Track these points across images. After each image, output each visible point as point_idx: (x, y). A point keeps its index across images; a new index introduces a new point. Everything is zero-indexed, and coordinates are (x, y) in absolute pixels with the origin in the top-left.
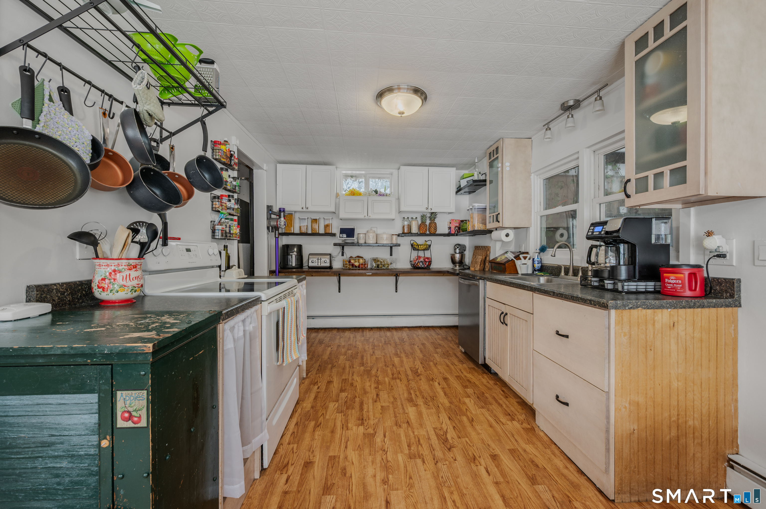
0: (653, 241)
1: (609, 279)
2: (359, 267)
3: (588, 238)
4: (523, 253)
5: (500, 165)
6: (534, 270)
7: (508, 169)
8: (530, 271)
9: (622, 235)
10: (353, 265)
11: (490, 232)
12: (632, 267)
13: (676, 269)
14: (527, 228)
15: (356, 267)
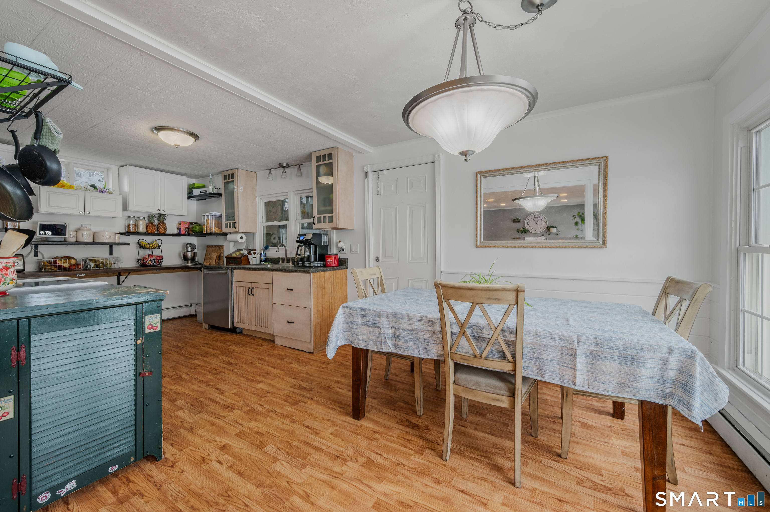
0: (323, 244)
1: (307, 262)
2: (70, 268)
3: (297, 242)
4: (253, 250)
5: (236, 187)
6: (261, 261)
7: (241, 191)
8: (258, 262)
9: (313, 241)
10: (60, 267)
11: (226, 234)
12: (316, 255)
13: (330, 256)
14: (254, 234)
15: (65, 268)
